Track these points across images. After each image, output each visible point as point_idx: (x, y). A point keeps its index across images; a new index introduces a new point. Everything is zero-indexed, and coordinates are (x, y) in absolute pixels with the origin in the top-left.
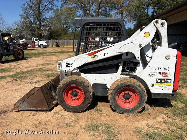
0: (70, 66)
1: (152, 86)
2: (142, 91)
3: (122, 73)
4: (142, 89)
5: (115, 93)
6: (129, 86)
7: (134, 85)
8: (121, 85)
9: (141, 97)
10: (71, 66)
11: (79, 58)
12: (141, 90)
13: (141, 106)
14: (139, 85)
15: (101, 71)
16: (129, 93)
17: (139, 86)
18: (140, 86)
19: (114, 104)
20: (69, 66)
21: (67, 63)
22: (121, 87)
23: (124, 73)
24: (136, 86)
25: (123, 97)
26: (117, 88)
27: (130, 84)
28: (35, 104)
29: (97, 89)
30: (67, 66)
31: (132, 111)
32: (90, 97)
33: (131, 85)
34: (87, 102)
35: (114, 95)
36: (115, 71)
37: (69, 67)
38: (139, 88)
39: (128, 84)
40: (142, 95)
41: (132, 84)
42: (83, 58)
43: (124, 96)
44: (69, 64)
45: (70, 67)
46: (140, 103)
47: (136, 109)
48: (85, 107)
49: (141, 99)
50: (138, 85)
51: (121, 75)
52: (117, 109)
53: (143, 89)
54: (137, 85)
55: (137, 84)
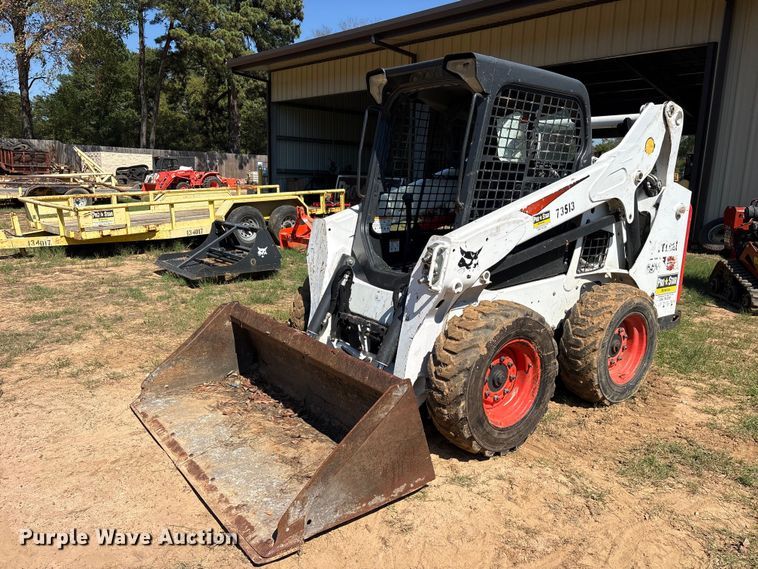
0: (471, 263)
3: (578, 271)
10: (475, 262)
11: (503, 224)
20: (468, 261)
21: (462, 252)
28: (383, 475)
30: (462, 263)
37: (468, 267)
42: (512, 227)
44: (468, 255)
45: (472, 266)
51: (576, 278)
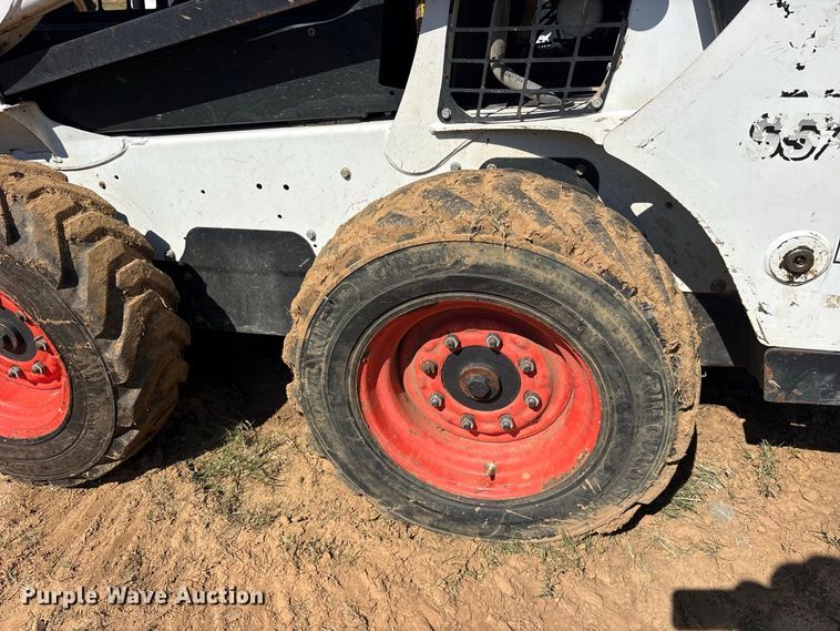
1: (783, 274)
2: (645, 345)
3: (446, 113)
4: (636, 328)
5: (334, 357)
6: (474, 279)
7: (541, 275)
8: (391, 278)
9: (624, 406)
12: (624, 335)
13: (620, 489)
14: (606, 272)
15: (241, 102)
16: (496, 350)
17: (610, 287)
18: (619, 285)
19: (341, 454)
22: (392, 300)
23: (471, 113)
24: (568, 287)
25: (439, 377)
26: (351, 300)
27: (490, 258)
29: (237, 276)
31: (524, 524)
32: (113, 376)
33: (505, 271)
34: (101, 418)
35: (331, 372)
36: (380, 95)
38: (604, 314)
39: (469, 261)
40: (638, 390)
41: (512, 260)
43: (448, 373)
46: (607, 468)
47: (564, 516)
48: (93, 453)
49: (626, 431)
50: (593, 272)
52: (377, 492)
53: (655, 328)
54: (583, 281)
55: (575, 261)
